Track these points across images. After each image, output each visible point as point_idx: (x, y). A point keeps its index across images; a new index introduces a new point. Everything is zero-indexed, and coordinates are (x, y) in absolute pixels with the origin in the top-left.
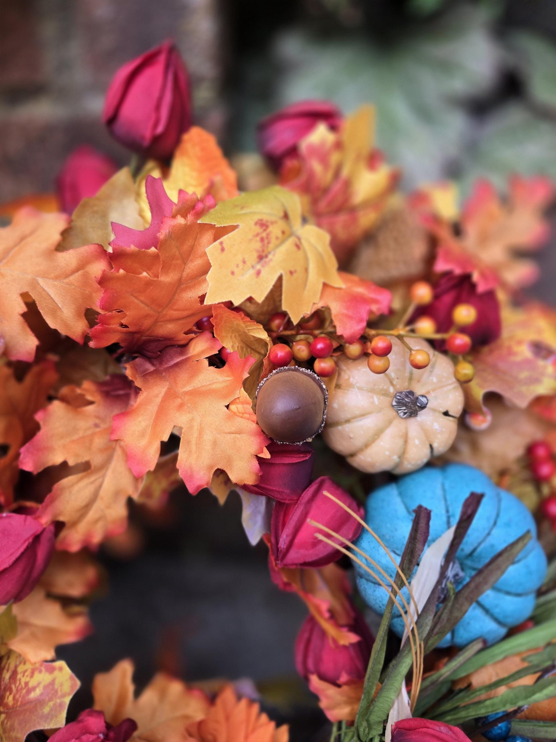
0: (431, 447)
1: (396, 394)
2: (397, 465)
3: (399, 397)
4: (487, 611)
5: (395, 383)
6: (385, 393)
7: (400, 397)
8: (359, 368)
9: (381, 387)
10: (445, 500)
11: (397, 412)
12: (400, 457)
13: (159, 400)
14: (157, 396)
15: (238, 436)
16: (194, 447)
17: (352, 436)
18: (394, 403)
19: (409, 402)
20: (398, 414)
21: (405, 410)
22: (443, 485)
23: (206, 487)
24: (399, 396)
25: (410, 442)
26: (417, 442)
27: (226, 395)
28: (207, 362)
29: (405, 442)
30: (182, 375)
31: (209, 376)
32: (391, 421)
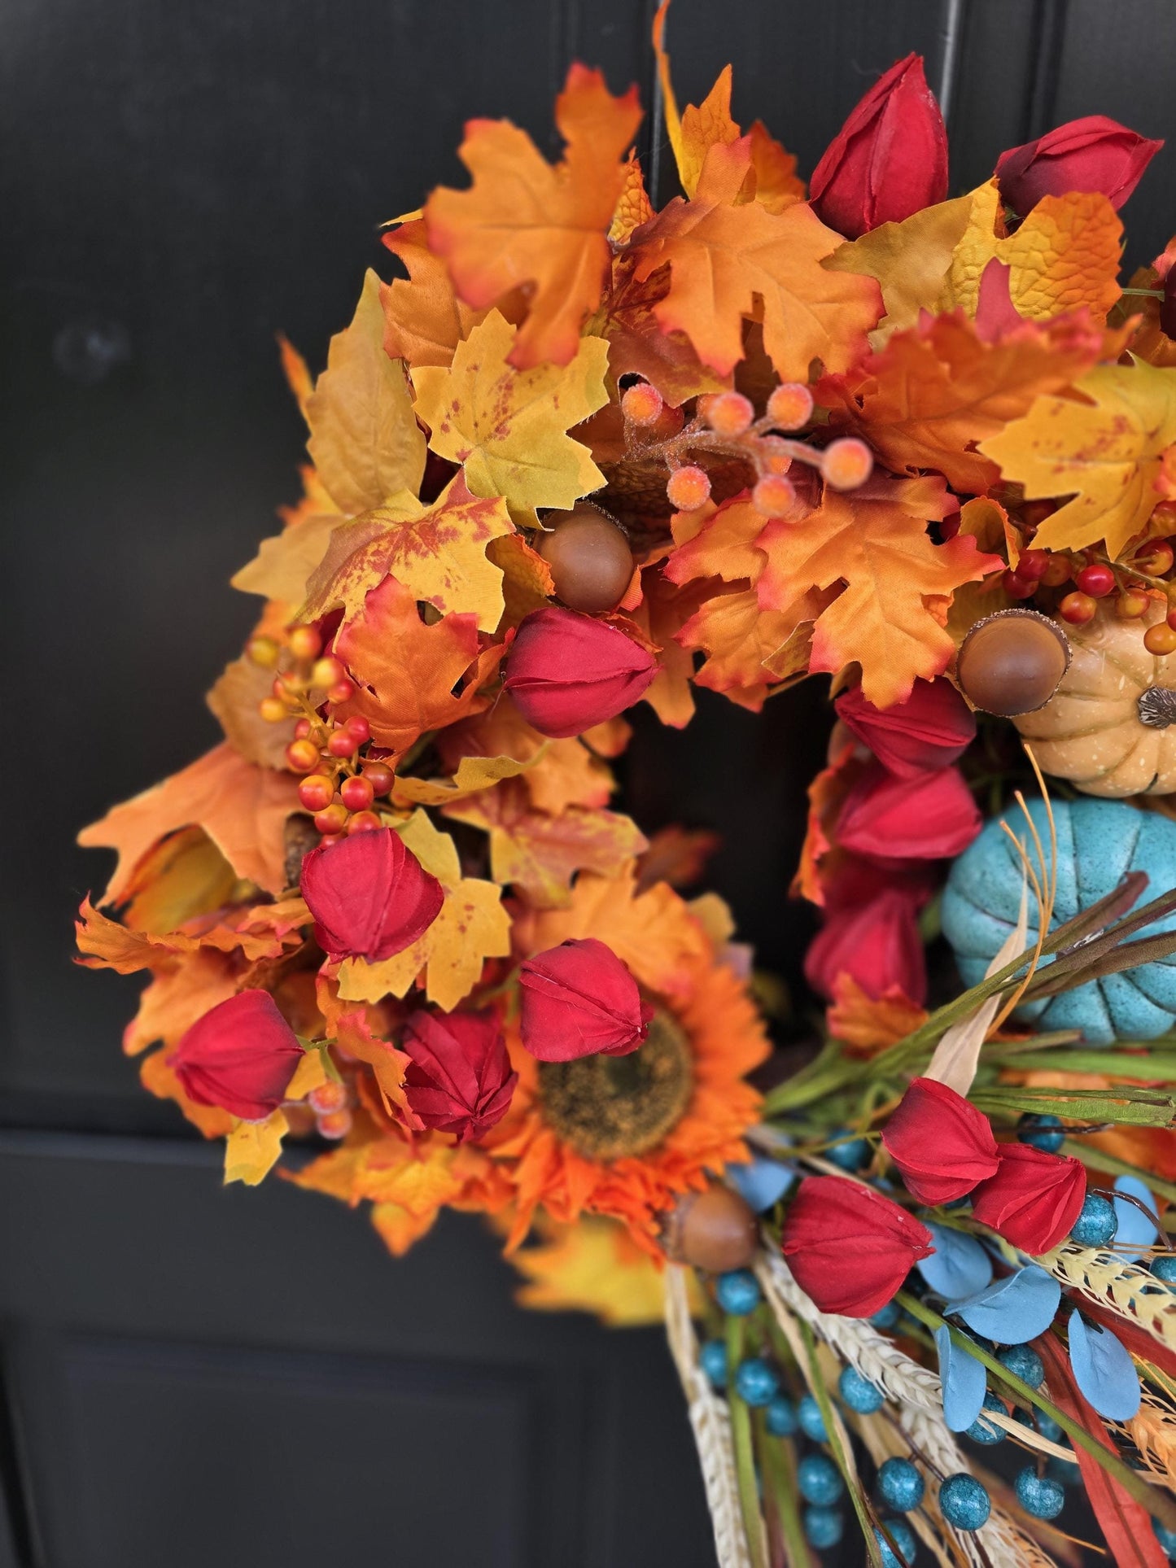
0: (1156, 777)
1: (1154, 688)
2: (1098, 779)
3: (1155, 694)
4: (1106, 1003)
5: (1160, 672)
6: (1137, 679)
7: (1158, 694)
8: (1124, 630)
9: (1139, 669)
10: (1133, 853)
11: (1141, 712)
12: (1107, 770)
13: (835, 532)
14: (835, 525)
15: (913, 641)
16: (846, 618)
17: (1060, 714)
18: (1144, 698)
19: (1168, 707)
20: (1140, 715)
21: (1154, 713)
22: (1139, 833)
23: (831, 672)
24: (1156, 692)
25: (1133, 758)
26: (1142, 762)
27: (930, 583)
28: (925, 526)
29: (1128, 755)
30: (882, 521)
31: (919, 545)
32: (1123, 721)
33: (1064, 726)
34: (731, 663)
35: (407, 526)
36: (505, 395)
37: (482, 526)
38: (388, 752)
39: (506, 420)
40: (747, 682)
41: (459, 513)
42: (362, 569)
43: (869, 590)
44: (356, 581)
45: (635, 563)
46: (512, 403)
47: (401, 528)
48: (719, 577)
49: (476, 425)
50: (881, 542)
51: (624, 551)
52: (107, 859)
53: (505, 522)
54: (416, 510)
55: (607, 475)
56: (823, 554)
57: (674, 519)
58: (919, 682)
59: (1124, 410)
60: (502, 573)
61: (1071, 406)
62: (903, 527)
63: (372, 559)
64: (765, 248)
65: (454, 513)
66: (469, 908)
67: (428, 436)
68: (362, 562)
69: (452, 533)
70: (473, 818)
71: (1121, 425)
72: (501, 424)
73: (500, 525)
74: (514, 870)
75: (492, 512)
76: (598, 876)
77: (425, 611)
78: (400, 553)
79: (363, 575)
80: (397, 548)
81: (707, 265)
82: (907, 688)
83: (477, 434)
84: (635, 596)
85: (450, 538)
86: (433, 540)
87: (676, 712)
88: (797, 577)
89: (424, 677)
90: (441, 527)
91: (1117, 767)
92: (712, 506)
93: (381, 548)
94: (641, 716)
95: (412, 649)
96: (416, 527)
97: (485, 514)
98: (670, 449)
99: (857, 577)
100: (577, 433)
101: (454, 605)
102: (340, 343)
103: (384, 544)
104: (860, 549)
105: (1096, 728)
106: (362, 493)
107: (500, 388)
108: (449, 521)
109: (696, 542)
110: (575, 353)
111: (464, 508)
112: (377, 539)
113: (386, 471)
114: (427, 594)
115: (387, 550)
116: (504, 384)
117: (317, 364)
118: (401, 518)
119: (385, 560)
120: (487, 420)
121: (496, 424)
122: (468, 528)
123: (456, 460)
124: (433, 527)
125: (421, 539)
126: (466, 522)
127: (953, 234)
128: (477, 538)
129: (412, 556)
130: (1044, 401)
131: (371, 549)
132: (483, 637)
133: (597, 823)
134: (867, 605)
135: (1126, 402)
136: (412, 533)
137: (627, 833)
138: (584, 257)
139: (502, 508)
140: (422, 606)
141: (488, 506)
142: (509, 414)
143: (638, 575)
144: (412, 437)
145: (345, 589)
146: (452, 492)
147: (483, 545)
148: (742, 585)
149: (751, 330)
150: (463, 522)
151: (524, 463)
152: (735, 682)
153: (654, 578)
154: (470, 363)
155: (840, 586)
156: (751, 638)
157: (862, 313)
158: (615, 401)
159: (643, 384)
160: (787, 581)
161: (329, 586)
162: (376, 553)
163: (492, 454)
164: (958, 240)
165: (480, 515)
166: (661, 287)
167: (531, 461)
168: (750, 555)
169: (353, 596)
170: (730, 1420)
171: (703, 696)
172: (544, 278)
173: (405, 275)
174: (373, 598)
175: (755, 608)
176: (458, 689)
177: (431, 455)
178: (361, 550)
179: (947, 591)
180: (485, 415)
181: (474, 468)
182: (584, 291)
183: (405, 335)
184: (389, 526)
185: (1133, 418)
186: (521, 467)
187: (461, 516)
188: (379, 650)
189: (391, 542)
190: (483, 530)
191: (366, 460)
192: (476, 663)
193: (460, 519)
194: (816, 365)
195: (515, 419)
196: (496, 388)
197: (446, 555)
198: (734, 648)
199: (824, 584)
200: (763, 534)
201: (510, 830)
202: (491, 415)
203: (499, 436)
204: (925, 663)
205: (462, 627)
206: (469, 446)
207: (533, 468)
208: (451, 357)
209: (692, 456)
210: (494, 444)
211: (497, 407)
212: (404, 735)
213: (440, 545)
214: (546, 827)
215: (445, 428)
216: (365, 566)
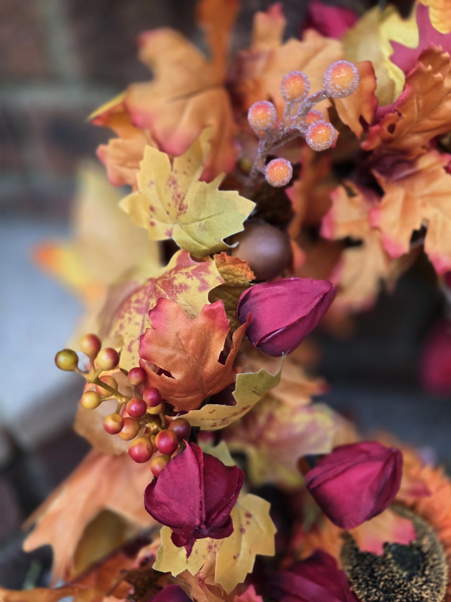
35: (153, 281)
36: (175, 188)
37: (203, 281)
39: (182, 201)
41: (187, 273)
42: (130, 313)
44: (127, 321)
46: (180, 190)
47: (149, 283)
49: (168, 213)
53: (218, 278)
63: (136, 305)
65: (183, 274)
68: (129, 308)
69: (184, 287)
72: (181, 205)
75: (208, 272)
79: (132, 316)
83: (171, 218)
85: (183, 290)
86: (173, 292)
90: (176, 283)
93: (140, 298)
96: (159, 282)
97: (203, 273)
103: (141, 295)
107: (170, 186)
108: (180, 279)
111: (189, 270)
112: (136, 291)
115: (144, 299)
116: (171, 183)
118: (148, 275)
119: (144, 306)
120: (172, 207)
121: (178, 206)
122: (194, 283)
124: (170, 282)
125: (164, 292)
126: (192, 279)
128: (201, 289)
131: (134, 298)
136: (157, 286)
142: (182, 196)
145: (122, 327)
146: (179, 259)
147: (206, 293)
150: (190, 279)
151: (203, 219)
162: (137, 301)
163: (184, 224)
165: (201, 274)
167: (206, 216)
178: (127, 299)
180: (169, 205)
181: (179, 237)
186: (203, 222)
187: (188, 275)
189: (145, 293)
190: (204, 284)
193: (188, 277)
195: (187, 198)
196: (168, 187)
202: (173, 203)
203: (182, 212)
206: (169, 226)
207: (209, 219)
210: (182, 218)
211: (173, 197)
213: (178, 295)
216: (132, 310)
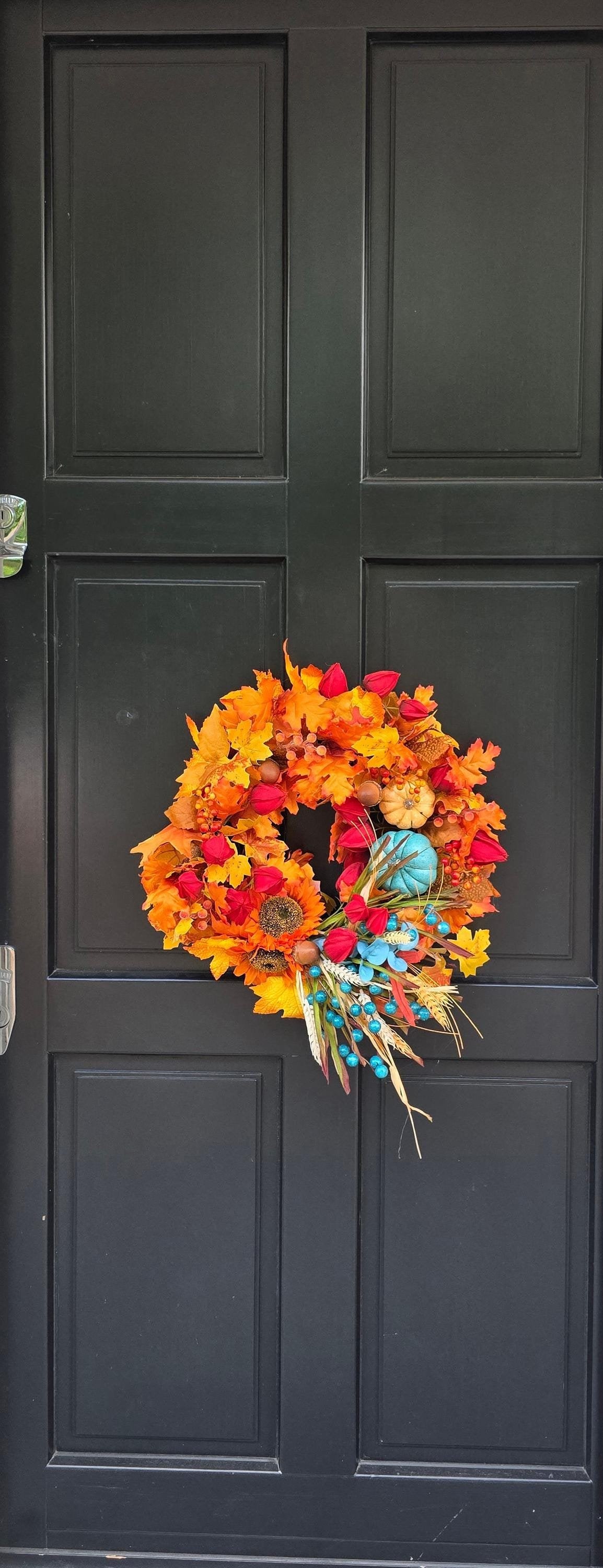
2: (400, 824)
4: (404, 880)
12: (399, 821)
15: (345, 789)
16: (329, 785)
17: (387, 807)
20: (404, 806)
25: (405, 817)
26: (407, 818)
27: (348, 775)
28: (349, 762)
29: (403, 817)
30: (339, 761)
31: (347, 767)
32: (401, 807)
33: (388, 810)
34: (305, 796)
35: (226, 765)
36: (249, 736)
37: (244, 764)
38: (220, 820)
39: (249, 741)
40: (310, 800)
43: (335, 777)
45: (280, 772)
46: (251, 737)
47: (224, 765)
48: (300, 775)
49: (242, 742)
50: (339, 766)
51: (278, 770)
52: (140, 855)
54: (228, 761)
55: (273, 752)
56: (325, 769)
57: (288, 762)
58: (347, 798)
59: (380, 738)
60: (249, 775)
61: (368, 738)
62: (343, 763)
64: (307, 703)
65: (237, 762)
66: (240, 862)
67: (231, 744)
70: (240, 842)
71: (380, 741)
73: (248, 764)
74: (252, 854)
76: (275, 857)
77: (232, 784)
78: (225, 771)
80: (223, 770)
81: (294, 708)
82: (345, 800)
83: (242, 744)
84: (280, 779)
85: (236, 767)
86: (232, 768)
87: (294, 810)
88: (319, 774)
89: (231, 799)
90: (234, 765)
91: (401, 819)
92: (297, 759)
94: (285, 813)
95: (229, 793)
96: (228, 765)
98: (287, 746)
99: (332, 775)
100: (266, 743)
101: (238, 782)
102: (207, 721)
103: (220, 769)
104: (333, 768)
105: (395, 809)
106: (211, 756)
107: (248, 734)
108: (236, 764)
109: (294, 767)
110: (265, 727)
111: (240, 761)
112: (218, 768)
113: (219, 751)
114: (232, 780)
117: (200, 726)
118: (223, 763)
119: (221, 772)
120: (245, 741)
121: (247, 742)
122: (242, 765)
123: (237, 750)
124: (232, 765)
125: (229, 768)
127: (350, 698)
128: (243, 767)
129: (228, 771)
130: (363, 737)
131: (217, 770)
132: (245, 789)
133: (274, 843)
134: (335, 780)
135: (381, 736)
136: (227, 767)
137: (283, 846)
138: (266, 708)
139: (249, 760)
140: (231, 783)
141: (245, 760)
142: (250, 739)
143: (281, 775)
144: (226, 743)
146: (237, 757)
147: (245, 769)
148: (305, 777)
149: (303, 721)
151: (254, 750)
152: (307, 801)
153: (285, 776)
154: (241, 728)
155: (328, 776)
156: (309, 790)
157: (329, 716)
158: (274, 736)
159: (280, 733)
160: (316, 776)
161: (206, 779)
162: (218, 771)
163: (246, 748)
164: (351, 698)
165: (243, 762)
166: (284, 713)
168: (308, 770)
169: (214, 781)
170: (314, 1010)
171: (300, 805)
172: (258, 715)
173: (226, 709)
174: (220, 781)
175: (308, 783)
176: (238, 803)
177: (231, 748)
178: (214, 771)
179: (352, 777)
180: (244, 739)
181: (242, 752)
182: (267, 714)
183: (226, 722)
184: (221, 765)
185: (383, 739)
187: (239, 763)
188: (221, 793)
190: (245, 766)
191: (213, 748)
192: (242, 796)
194: (319, 728)
195: (252, 741)
197: (236, 771)
198: (305, 792)
199: (324, 776)
200: (310, 765)
201: (250, 845)
202: (246, 740)
203: (248, 744)
204: (347, 793)
205: (240, 787)
206: (240, 747)
207: (256, 750)
208: (237, 727)
209: (291, 749)
210: (246, 746)
211: (247, 738)
212: (224, 815)
213: (234, 769)
214: (260, 843)
215: (235, 742)
